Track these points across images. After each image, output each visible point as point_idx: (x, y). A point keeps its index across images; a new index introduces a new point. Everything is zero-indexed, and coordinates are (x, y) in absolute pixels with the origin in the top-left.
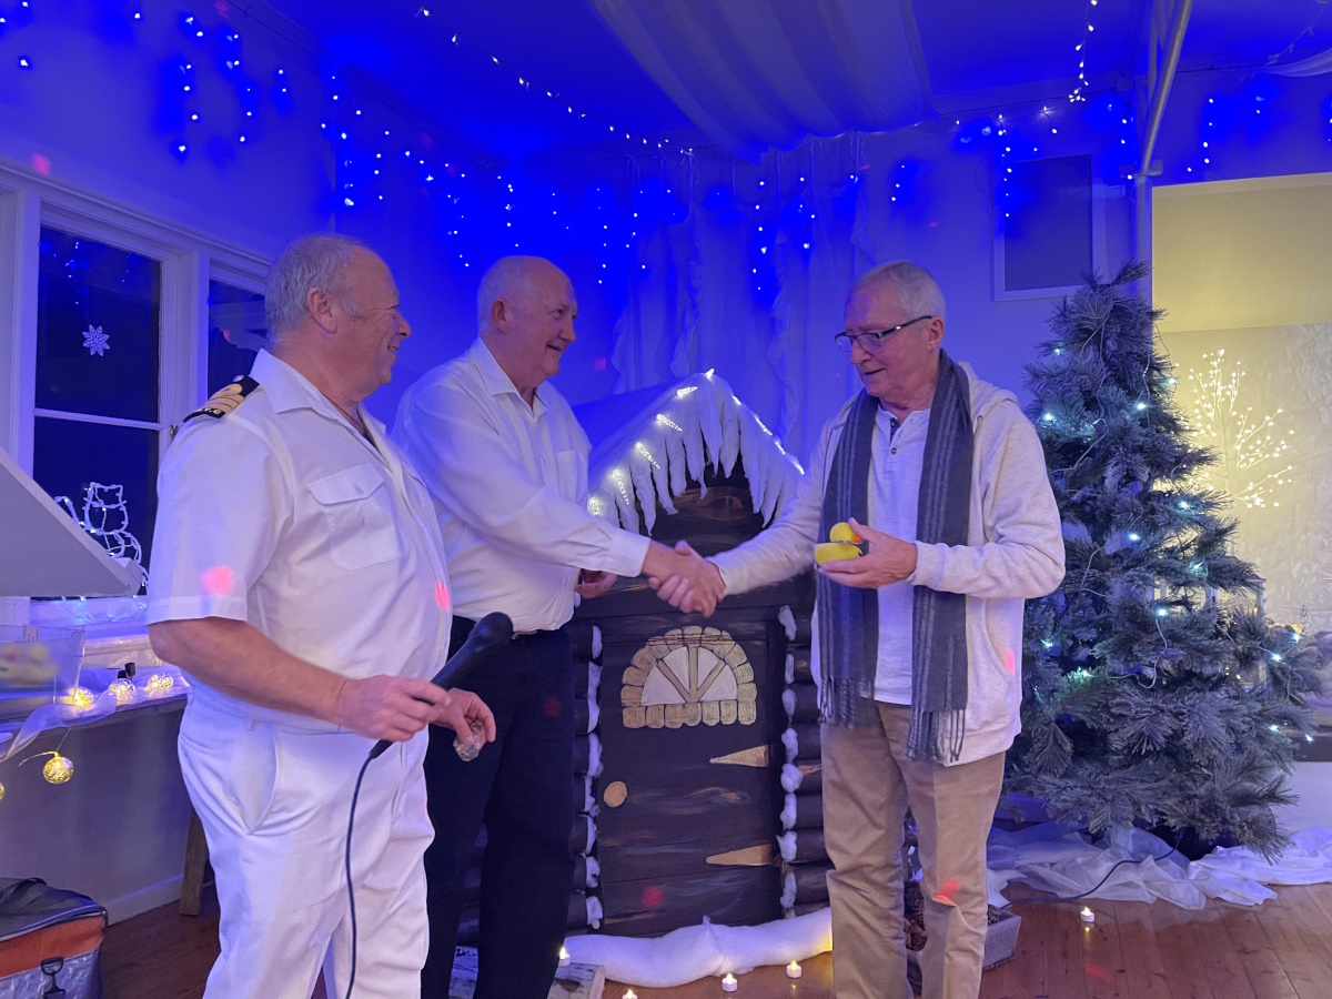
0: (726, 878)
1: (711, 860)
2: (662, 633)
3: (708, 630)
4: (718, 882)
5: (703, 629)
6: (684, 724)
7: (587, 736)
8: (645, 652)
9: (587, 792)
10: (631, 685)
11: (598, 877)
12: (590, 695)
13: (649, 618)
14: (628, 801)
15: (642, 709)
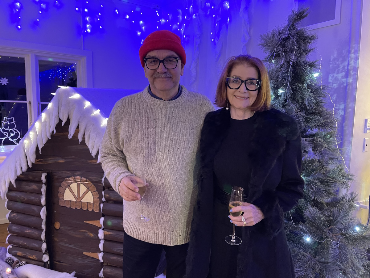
0: (89, 261)
1: (84, 253)
2: (69, 177)
3: (83, 178)
4: (87, 261)
5: (81, 177)
6: (76, 208)
7: (43, 206)
8: (64, 183)
9: (43, 223)
10: (61, 193)
11: (46, 249)
12: (42, 194)
13: (65, 172)
14: (60, 228)
15: (64, 201)
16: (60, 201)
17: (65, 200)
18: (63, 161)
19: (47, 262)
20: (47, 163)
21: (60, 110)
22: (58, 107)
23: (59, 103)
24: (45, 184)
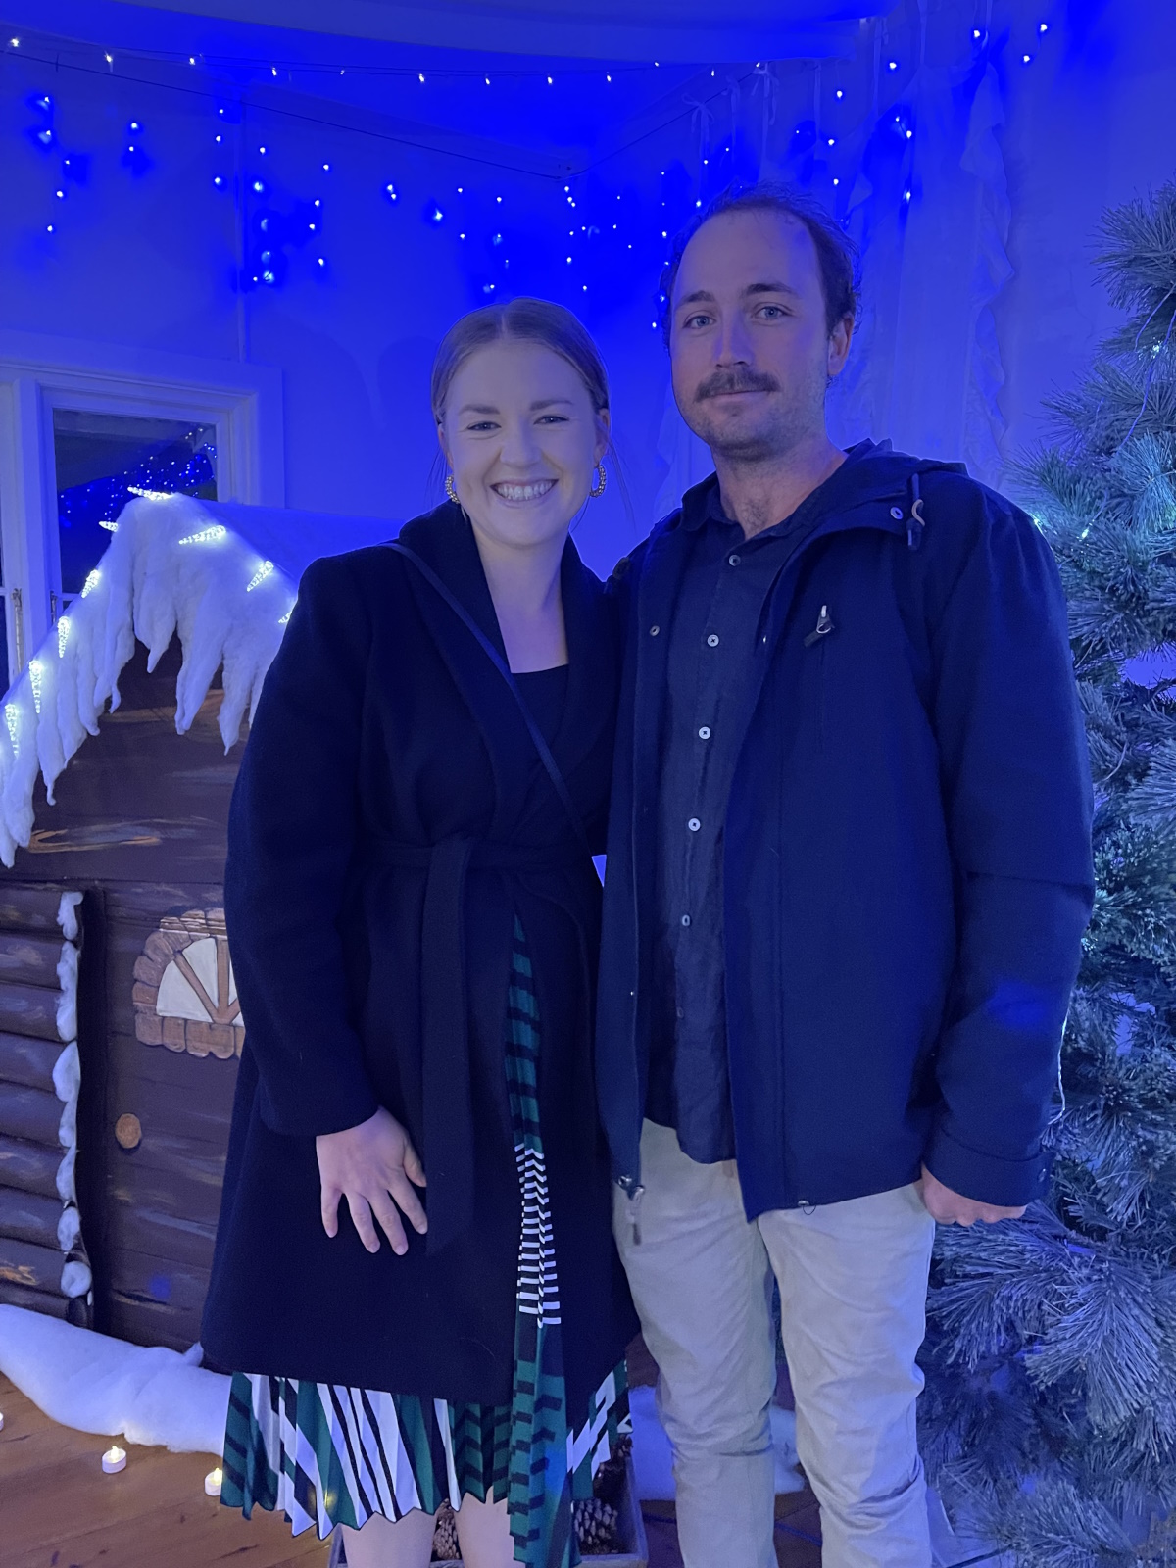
2: (178, 912)
6: (211, 1053)
7: (64, 1044)
8: (158, 939)
9: (63, 1120)
10: (143, 982)
11: (76, 1237)
12: (63, 987)
13: (164, 887)
14: (142, 1145)
15: (157, 1019)
16: (139, 1019)
17: (164, 1018)
18: (152, 839)
19: (84, 1297)
20: (86, 848)
21: (140, 597)
22: (129, 587)
23: (133, 567)
24: (75, 943)
